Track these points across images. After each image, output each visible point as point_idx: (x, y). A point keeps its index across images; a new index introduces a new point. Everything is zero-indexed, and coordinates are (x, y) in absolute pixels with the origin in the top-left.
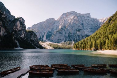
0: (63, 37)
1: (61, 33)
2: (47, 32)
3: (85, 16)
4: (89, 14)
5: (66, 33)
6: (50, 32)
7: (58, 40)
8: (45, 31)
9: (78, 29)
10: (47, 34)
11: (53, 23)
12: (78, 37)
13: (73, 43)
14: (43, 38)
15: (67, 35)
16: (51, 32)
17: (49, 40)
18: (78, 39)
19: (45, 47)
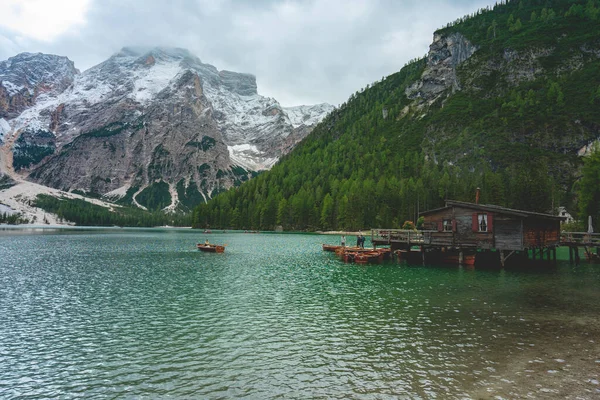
0: (124, 169)
4: (252, 78)
5: (138, 150)
7: (96, 179)
9: (200, 139)
12: (197, 175)
13: (175, 198)
15: (147, 161)
16: (48, 135)
17: (34, 177)
18: (198, 182)
19: (11, 213)
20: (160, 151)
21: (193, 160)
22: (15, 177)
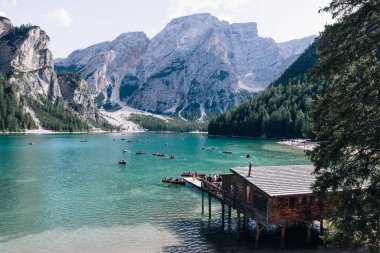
0: (173, 95)
1: (167, 83)
2: (123, 76)
3: (241, 30)
4: (254, 25)
5: (182, 83)
6: (133, 78)
7: (159, 103)
8: (115, 75)
9: (219, 73)
10: (123, 82)
11: (140, 49)
12: (217, 97)
13: (203, 113)
14: (109, 96)
15: (186, 89)
16: (135, 78)
17: (129, 103)
18: (218, 102)
19: (118, 124)
20: (194, 82)
21: (214, 88)
22: (121, 104)
